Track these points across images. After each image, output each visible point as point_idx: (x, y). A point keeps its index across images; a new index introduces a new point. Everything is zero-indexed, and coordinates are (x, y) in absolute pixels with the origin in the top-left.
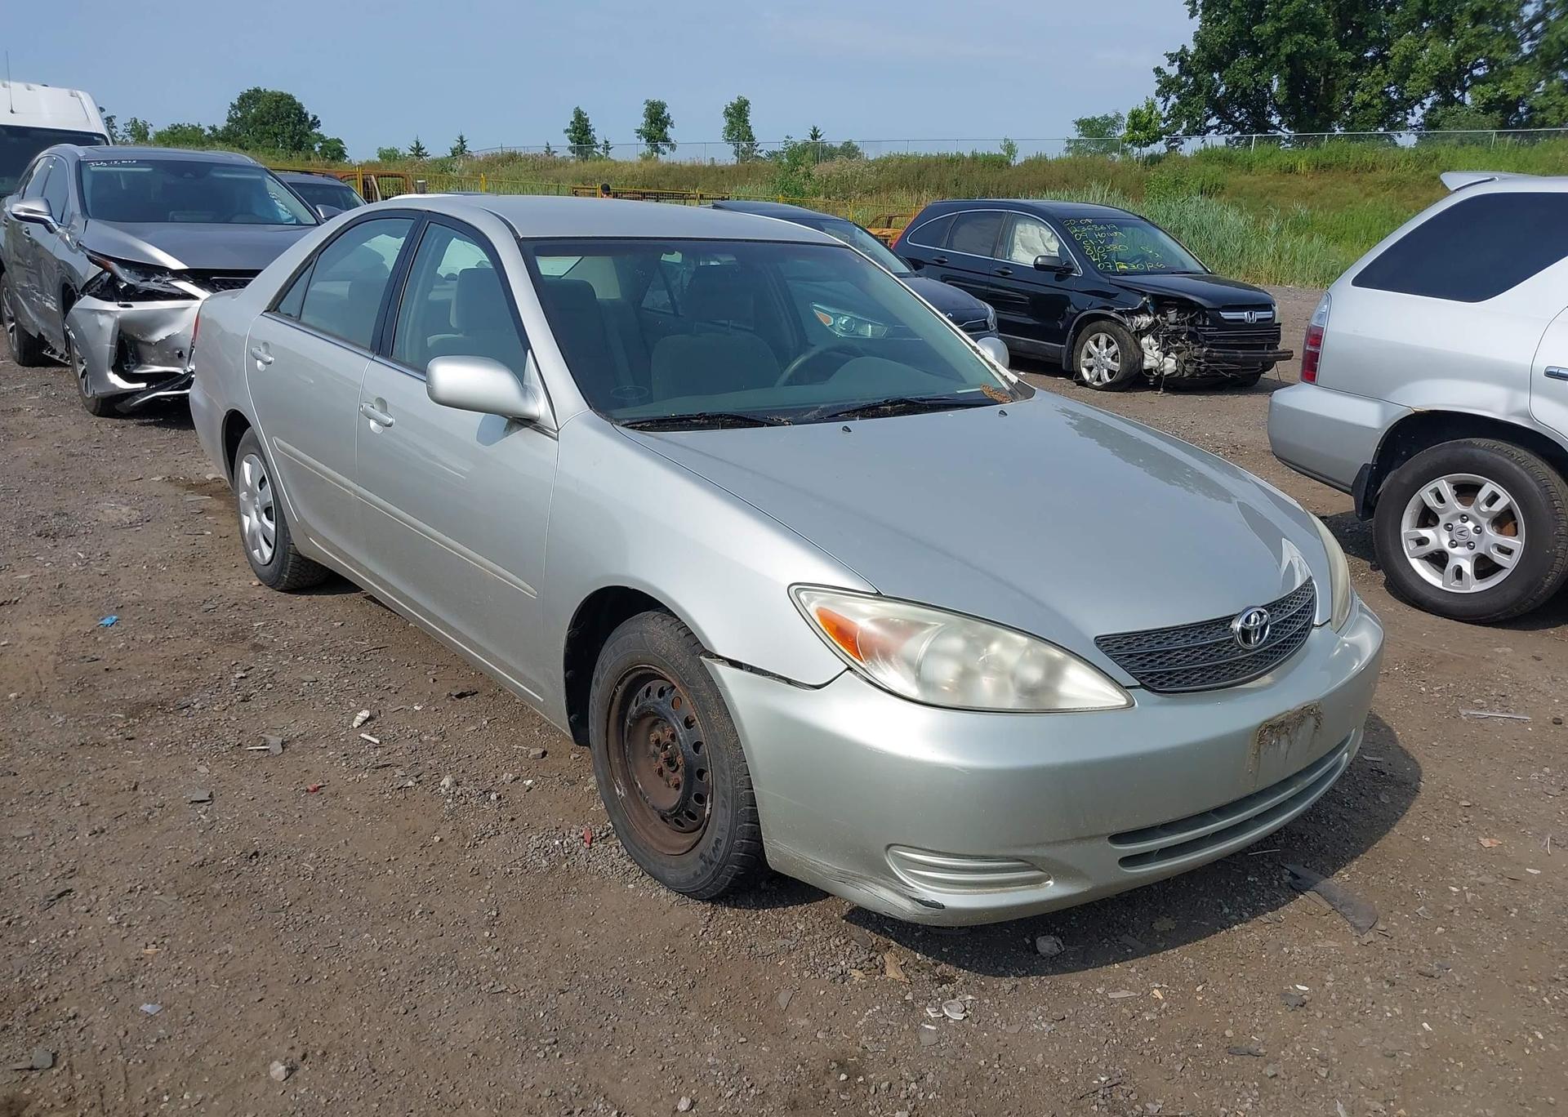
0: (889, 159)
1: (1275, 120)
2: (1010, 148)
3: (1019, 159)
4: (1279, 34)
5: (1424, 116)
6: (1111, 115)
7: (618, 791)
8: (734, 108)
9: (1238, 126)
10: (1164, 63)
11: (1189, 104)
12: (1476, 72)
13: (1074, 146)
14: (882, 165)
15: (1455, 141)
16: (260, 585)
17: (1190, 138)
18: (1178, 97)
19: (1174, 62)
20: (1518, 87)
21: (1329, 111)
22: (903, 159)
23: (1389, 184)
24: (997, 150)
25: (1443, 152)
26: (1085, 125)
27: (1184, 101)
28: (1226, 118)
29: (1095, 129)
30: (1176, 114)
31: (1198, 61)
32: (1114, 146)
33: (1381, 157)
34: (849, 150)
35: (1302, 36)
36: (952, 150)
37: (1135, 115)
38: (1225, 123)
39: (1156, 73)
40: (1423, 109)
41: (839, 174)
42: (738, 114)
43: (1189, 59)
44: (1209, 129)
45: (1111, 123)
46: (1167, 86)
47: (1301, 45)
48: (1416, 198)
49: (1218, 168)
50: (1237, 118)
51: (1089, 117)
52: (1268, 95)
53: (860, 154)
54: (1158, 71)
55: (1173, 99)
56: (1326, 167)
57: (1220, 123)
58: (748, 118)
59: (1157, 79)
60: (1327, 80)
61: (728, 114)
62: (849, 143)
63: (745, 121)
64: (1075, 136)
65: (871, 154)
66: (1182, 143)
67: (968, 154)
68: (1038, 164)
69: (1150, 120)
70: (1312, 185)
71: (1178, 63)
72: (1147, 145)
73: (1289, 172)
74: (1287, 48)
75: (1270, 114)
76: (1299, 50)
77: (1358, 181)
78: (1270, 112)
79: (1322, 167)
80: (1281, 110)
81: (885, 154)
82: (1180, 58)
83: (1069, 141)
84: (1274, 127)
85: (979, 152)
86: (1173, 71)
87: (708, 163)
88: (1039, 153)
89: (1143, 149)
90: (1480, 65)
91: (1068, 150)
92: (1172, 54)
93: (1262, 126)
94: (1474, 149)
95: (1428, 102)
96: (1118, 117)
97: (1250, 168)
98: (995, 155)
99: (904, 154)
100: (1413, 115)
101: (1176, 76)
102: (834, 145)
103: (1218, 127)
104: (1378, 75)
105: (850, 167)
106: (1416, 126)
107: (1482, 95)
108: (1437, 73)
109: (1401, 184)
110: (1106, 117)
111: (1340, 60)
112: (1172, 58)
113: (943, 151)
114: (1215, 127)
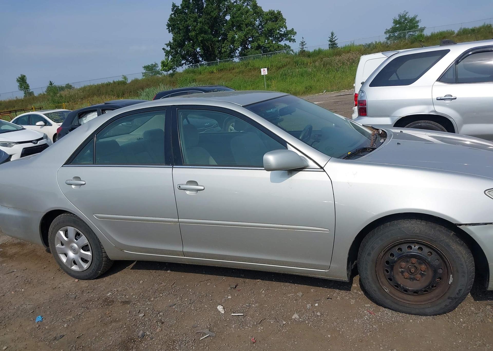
0: (85, 87)
1: (201, 59)
2: (125, 78)
3: (129, 81)
4: (197, 35)
5: (239, 53)
6: (154, 64)
7: (386, 291)
8: (20, 79)
9: (191, 62)
10: (165, 47)
11: (176, 57)
12: (249, 39)
13: (144, 74)
14: (84, 89)
15: (252, 58)
16: (79, 280)
17: (178, 67)
18: (171, 56)
19: (168, 46)
20: (262, 42)
21: (215, 55)
22: (90, 86)
23: (239, 73)
24: (121, 79)
25: (250, 62)
26: (146, 68)
27: (174, 57)
28: (187, 60)
29: (150, 68)
30: (173, 61)
31: (175, 45)
32: (158, 73)
33: (235, 66)
34: (69, 87)
35: (203, 35)
36: (105, 81)
37: (163, 63)
38: (187, 61)
39: (163, 50)
40: (239, 51)
41: (69, 95)
42: (22, 81)
43: (172, 45)
44: (183, 64)
45: (155, 65)
46: (168, 53)
47: (203, 37)
48: (248, 75)
49: (192, 74)
50: (190, 60)
51: (146, 65)
52: (196, 52)
53: (73, 87)
54: (164, 49)
55: (170, 57)
56: (222, 70)
57: (186, 62)
58: (27, 81)
59: (164, 51)
60: (211, 46)
61: (18, 81)
62: (68, 84)
63: (26, 82)
64: (144, 71)
65: (77, 87)
66: (177, 69)
67: (112, 82)
68: (136, 81)
69: (168, 64)
70: (220, 75)
71: (169, 46)
72: (169, 71)
73: (212, 73)
74: (200, 39)
75: (198, 58)
76: (203, 39)
77: (231, 73)
78: (198, 57)
79: (220, 70)
80: (201, 56)
81: (83, 86)
82: (169, 44)
83: (143, 73)
84: (201, 61)
85: (115, 80)
86: (168, 49)
87: (15, 99)
88: (136, 78)
89: (168, 72)
90: (250, 38)
91: (143, 76)
92: (167, 44)
93: (197, 61)
94: (258, 60)
95: (240, 49)
96: (156, 64)
97: (200, 73)
98: (121, 81)
99: (89, 85)
100: (237, 53)
101: (170, 50)
102: (63, 86)
103: (185, 63)
104: (226, 43)
105: (72, 92)
106: (238, 56)
107: (254, 45)
108: (242, 41)
109: (242, 72)
110: (152, 65)
111: (214, 40)
112: (167, 45)
113: (103, 82)
114: (184, 63)
